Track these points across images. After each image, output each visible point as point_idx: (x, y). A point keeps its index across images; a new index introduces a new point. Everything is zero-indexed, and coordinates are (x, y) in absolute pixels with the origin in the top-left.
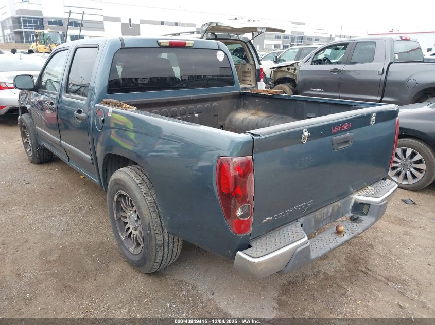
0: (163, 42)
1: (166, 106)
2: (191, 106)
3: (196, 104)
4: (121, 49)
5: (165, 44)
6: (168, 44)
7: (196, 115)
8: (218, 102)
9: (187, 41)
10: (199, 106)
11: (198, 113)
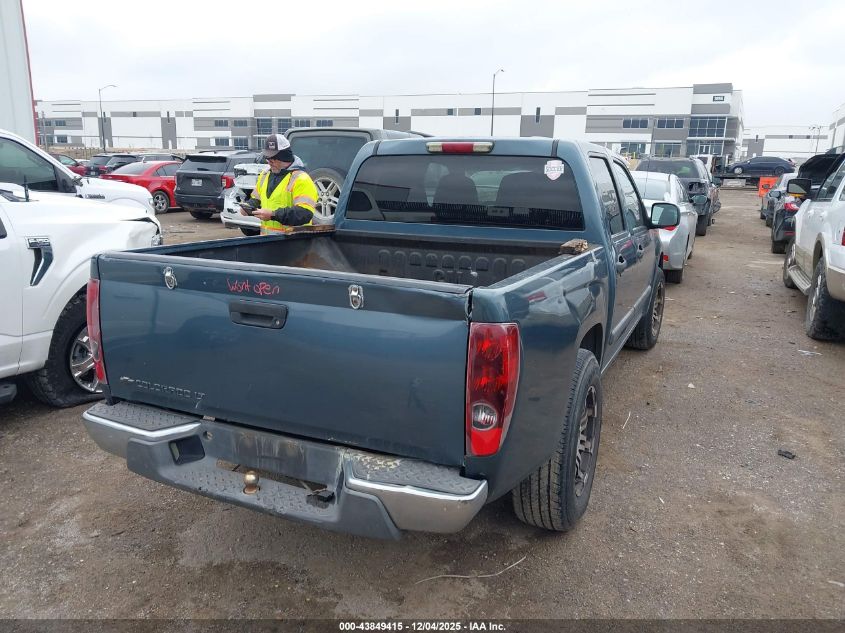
0: (433, 146)
1: (418, 247)
2: (465, 256)
3: (476, 254)
4: (372, 156)
5: (436, 150)
6: (440, 149)
7: (474, 273)
8: (526, 257)
9: (476, 144)
10: (481, 258)
11: (477, 270)
